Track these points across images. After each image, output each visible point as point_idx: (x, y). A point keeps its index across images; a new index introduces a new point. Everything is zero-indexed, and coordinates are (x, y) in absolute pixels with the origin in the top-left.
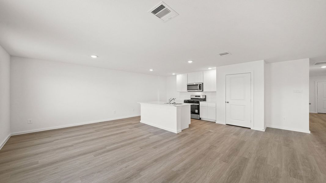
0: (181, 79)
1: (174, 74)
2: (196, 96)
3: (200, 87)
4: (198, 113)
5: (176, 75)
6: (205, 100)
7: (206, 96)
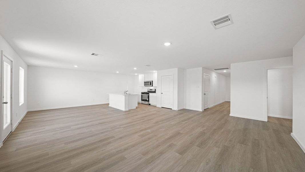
0: (141, 78)
1: (136, 74)
2: (150, 90)
3: (151, 83)
4: (148, 101)
5: (138, 75)
6: (155, 92)
7: (155, 89)
